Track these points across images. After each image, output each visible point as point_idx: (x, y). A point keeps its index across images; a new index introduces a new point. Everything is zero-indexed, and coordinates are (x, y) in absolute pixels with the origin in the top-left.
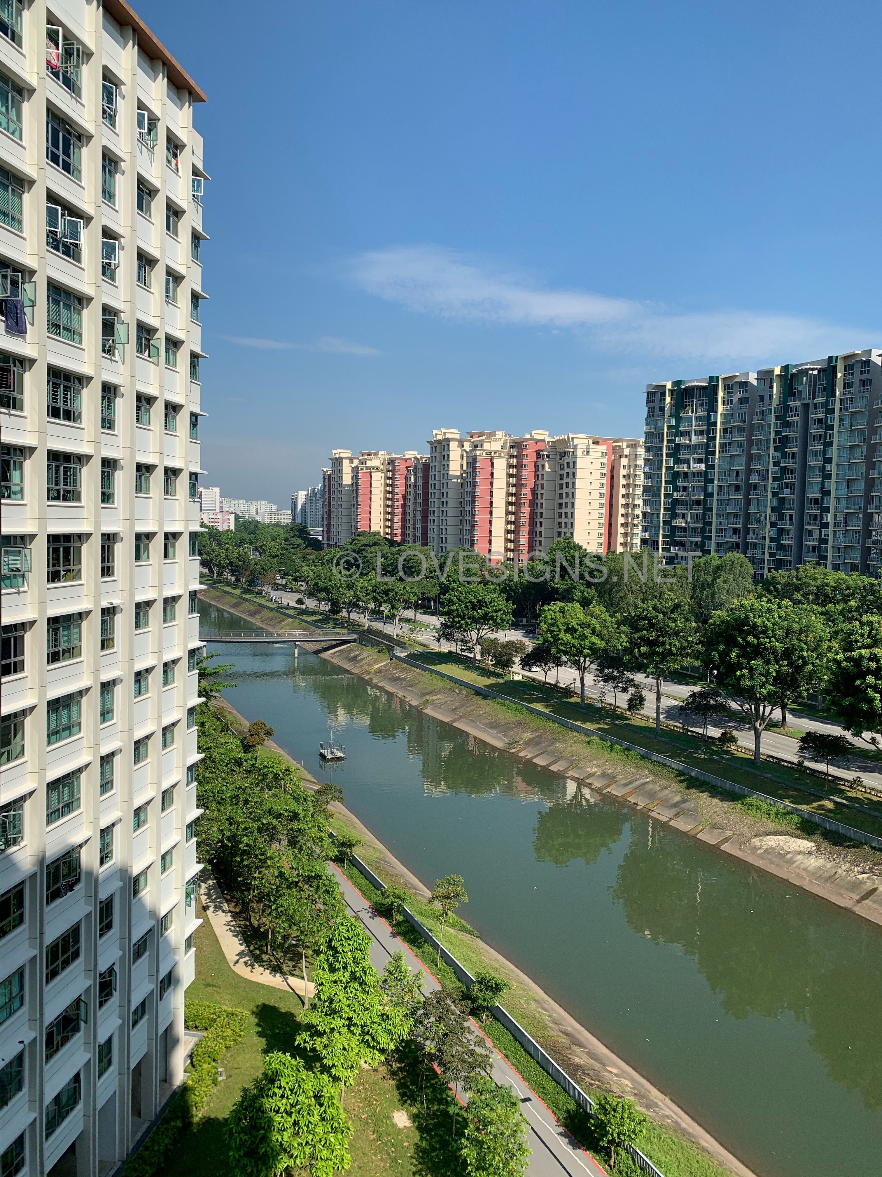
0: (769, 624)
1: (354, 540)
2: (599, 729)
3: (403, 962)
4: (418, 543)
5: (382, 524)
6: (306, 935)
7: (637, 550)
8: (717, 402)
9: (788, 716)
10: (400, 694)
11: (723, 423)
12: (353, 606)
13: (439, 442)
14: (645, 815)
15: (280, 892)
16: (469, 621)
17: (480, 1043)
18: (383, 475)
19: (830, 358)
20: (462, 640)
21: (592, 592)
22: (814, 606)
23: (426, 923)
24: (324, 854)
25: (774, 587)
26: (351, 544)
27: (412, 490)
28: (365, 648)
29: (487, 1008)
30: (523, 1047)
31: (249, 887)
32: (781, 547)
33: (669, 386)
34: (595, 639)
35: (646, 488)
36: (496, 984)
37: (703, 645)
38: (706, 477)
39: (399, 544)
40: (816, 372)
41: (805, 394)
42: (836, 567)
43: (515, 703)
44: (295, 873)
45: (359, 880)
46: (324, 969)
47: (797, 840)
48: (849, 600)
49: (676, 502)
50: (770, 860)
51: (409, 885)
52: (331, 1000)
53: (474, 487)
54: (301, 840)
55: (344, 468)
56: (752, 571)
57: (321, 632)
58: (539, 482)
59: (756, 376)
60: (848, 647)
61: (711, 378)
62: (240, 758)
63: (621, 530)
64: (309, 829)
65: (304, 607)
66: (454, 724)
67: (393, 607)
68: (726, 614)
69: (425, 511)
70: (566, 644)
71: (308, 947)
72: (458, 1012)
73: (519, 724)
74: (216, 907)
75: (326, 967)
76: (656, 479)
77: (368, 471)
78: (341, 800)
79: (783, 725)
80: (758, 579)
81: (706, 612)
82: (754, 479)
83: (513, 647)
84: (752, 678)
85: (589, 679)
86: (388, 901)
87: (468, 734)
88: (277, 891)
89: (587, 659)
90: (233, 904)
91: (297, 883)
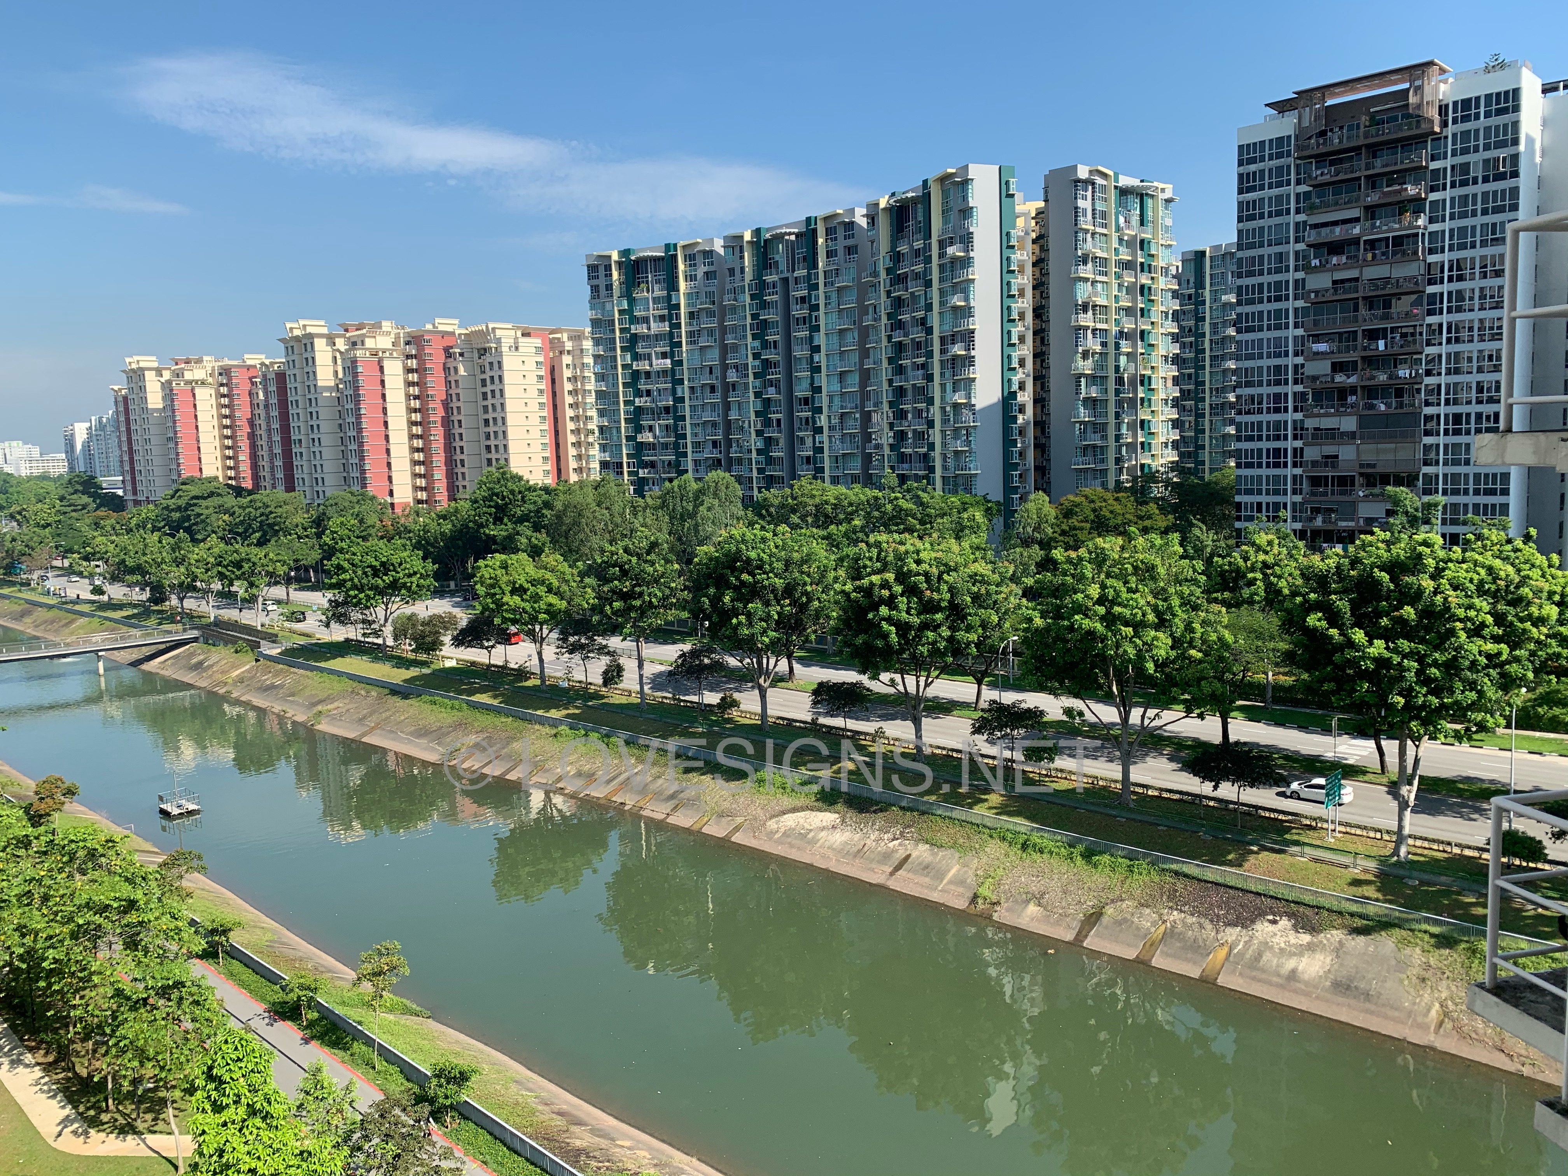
0: (765, 556)
1: (177, 491)
2: (568, 716)
3: (324, 1074)
4: (281, 488)
5: (219, 464)
6: (170, 1070)
7: (596, 476)
8: (677, 277)
9: (797, 666)
10: (277, 708)
11: (688, 305)
12: (187, 588)
13: (297, 339)
14: (636, 816)
15: (120, 1018)
16: (371, 593)
17: (447, 1154)
18: (213, 392)
19: (808, 219)
20: (364, 621)
21: (543, 536)
22: (815, 530)
23: (351, 1014)
24: (184, 950)
25: (767, 511)
26: (173, 497)
27: (262, 411)
28: (213, 649)
29: (452, 1106)
30: (505, 1145)
31: (65, 1022)
32: (770, 461)
33: (615, 257)
34: (552, 599)
35: (600, 395)
36: (460, 1073)
37: (690, 591)
38: (673, 377)
39: (250, 492)
40: (793, 238)
41: (783, 266)
42: (835, 481)
43: (450, 698)
44: (141, 986)
45: (243, 977)
46: (204, 1111)
47: (819, 813)
48: (853, 519)
49: (639, 411)
50: (789, 843)
51: (320, 969)
52: (221, 1152)
53: (358, 402)
54: (145, 938)
55: (148, 384)
56: (740, 493)
57: (139, 633)
58: (453, 391)
59: (722, 242)
60: (856, 574)
61: (667, 246)
62: (27, 836)
63: (572, 451)
64: (157, 919)
65: (105, 598)
66: (364, 740)
67: (252, 585)
68: (713, 549)
69: (287, 442)
70: (514, 610)
71: (174, 1087)
72: (412, 1122)
73: (459, 726)
74: (12, 1062)
75: (208, 1107)
76: (611, 381)
77: (189, 387)
78: (202, 870)
79: (790, 678)
80: (748, 502)
81: (689, 550)
82: (732, 376)
83: (438, 623)
84: (750, 625)
85: (549, 652)
86: (293, 996)
87: (384, 751)
88: (115, 1018)
89: (545, 627)
90: (42, 1052)
91: (145, 1000)
